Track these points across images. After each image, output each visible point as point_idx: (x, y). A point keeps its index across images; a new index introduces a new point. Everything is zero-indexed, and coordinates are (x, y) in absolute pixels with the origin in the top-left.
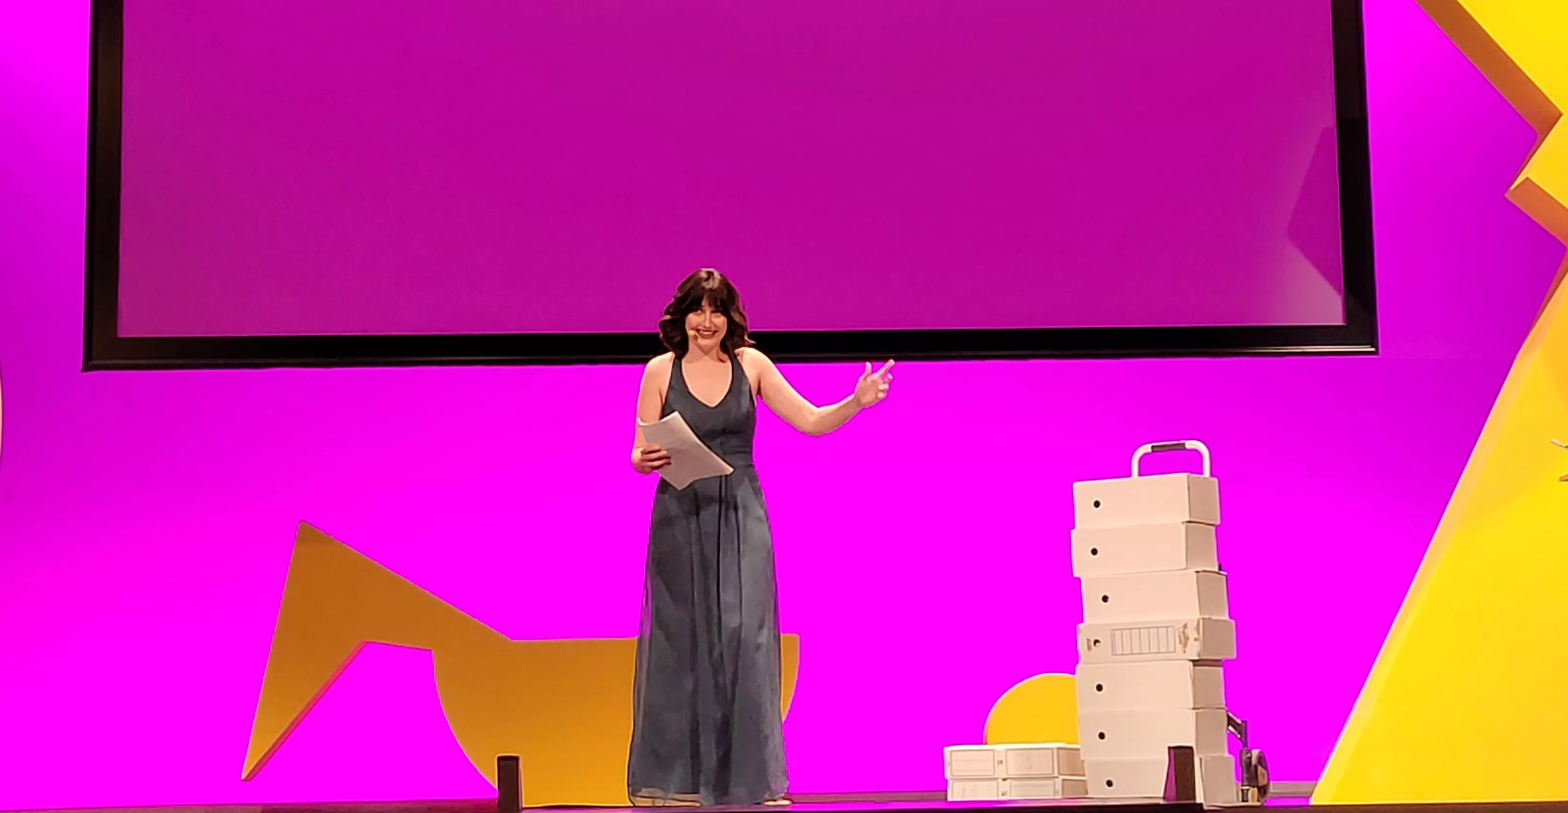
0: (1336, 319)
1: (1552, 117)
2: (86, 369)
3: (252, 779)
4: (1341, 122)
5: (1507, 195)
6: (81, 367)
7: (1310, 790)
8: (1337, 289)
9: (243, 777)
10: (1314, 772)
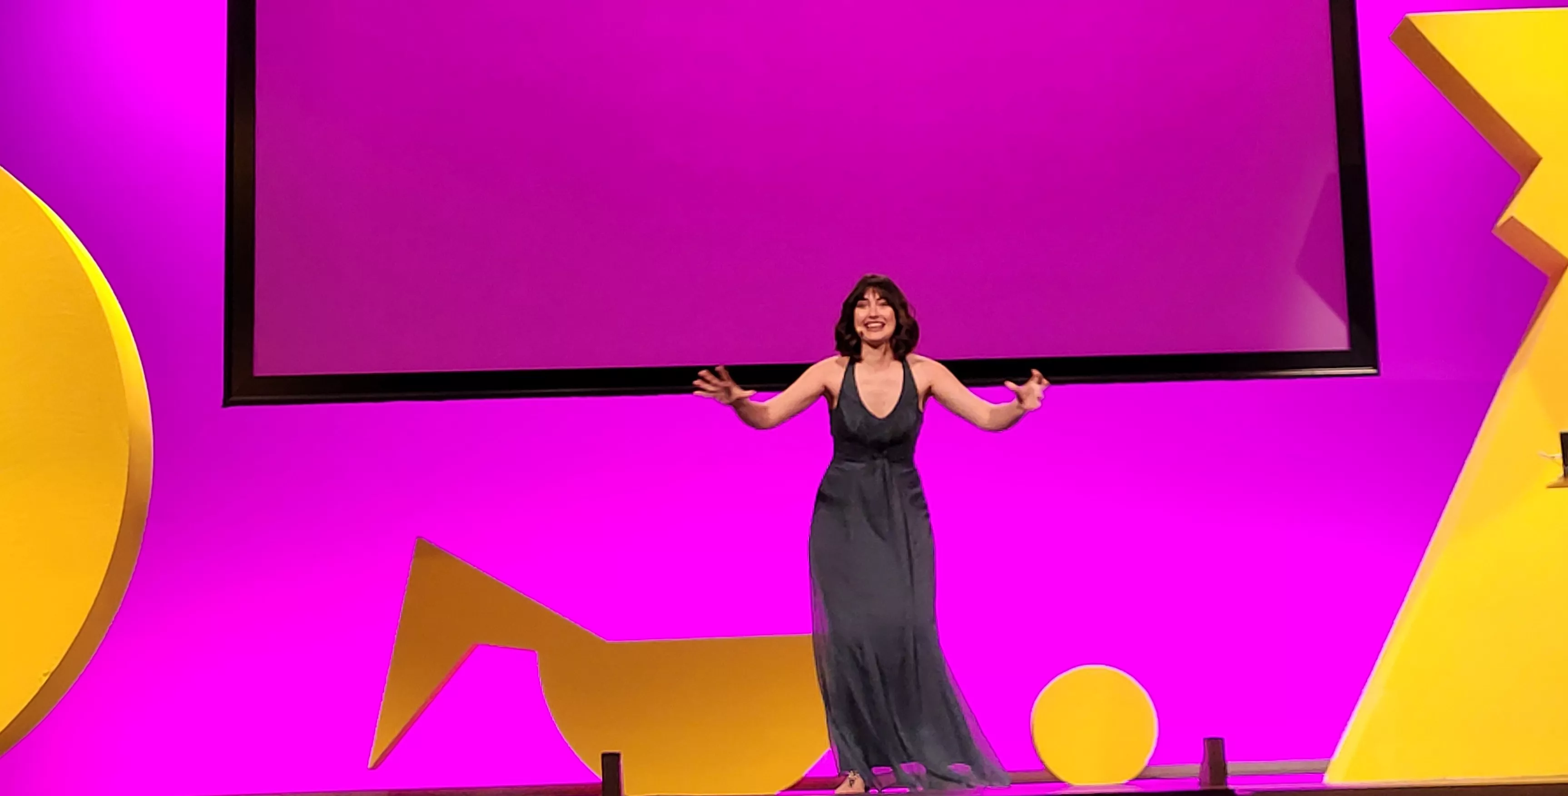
0: (1342, 344)
1: (1532, 161)
2: (226, 404)
3: (377, 767)
4: (1343, 169)
5: (1495, 232)
6: (221, 403)
7: (1324, 766)
8: (1342, 318)
9: (370, 765)
10: (1327, 750)
